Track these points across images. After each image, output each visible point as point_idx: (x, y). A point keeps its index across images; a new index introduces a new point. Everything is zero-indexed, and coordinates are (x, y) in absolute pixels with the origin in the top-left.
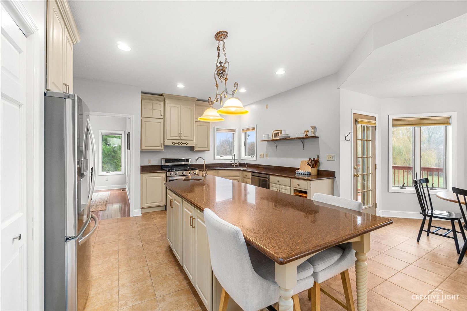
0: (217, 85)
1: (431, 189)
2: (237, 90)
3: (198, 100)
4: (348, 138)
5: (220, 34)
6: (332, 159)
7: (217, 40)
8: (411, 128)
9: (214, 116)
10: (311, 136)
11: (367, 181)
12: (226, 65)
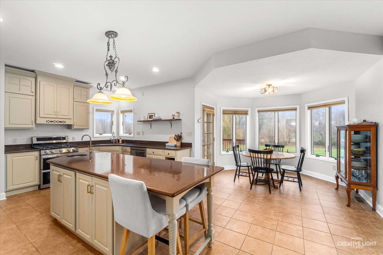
0: (107, 74)
1: (240, 151)
2: (127, 82)
3: (77, 81)
4: (200, 121)
5: (111, 33)
6: (190, 135)
7: (107, 37)
8: (231, 116)
9: (104, 100)
10: (177, 119)
11: (210, 149)
12: (116, 60)
